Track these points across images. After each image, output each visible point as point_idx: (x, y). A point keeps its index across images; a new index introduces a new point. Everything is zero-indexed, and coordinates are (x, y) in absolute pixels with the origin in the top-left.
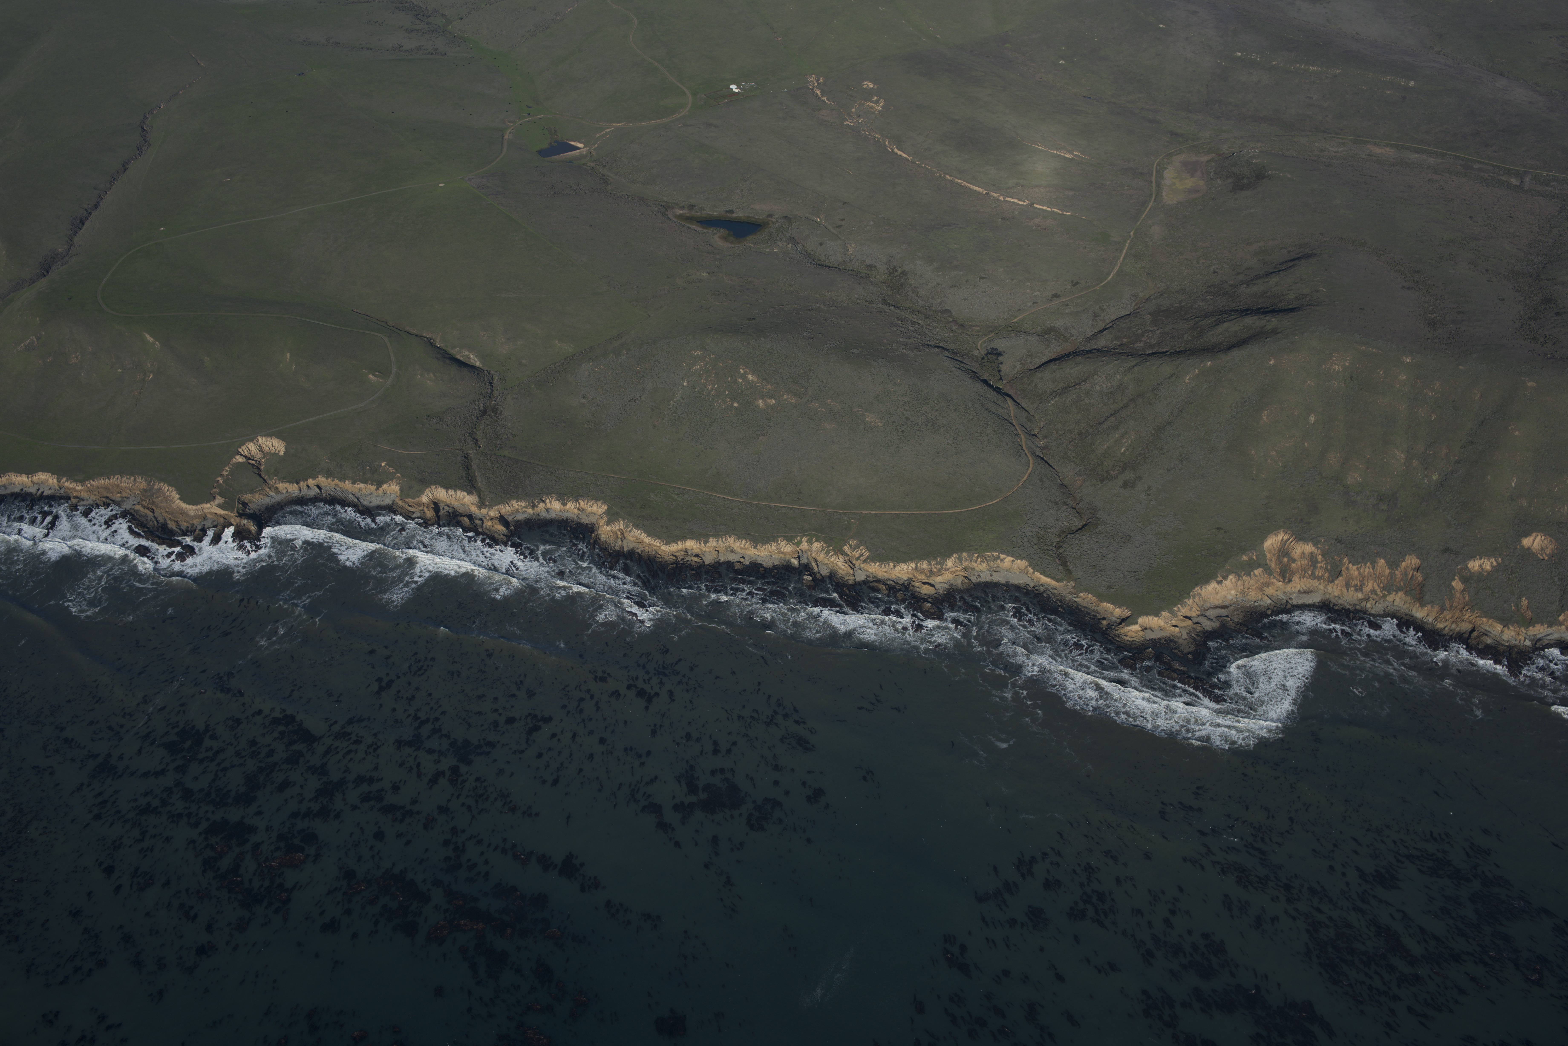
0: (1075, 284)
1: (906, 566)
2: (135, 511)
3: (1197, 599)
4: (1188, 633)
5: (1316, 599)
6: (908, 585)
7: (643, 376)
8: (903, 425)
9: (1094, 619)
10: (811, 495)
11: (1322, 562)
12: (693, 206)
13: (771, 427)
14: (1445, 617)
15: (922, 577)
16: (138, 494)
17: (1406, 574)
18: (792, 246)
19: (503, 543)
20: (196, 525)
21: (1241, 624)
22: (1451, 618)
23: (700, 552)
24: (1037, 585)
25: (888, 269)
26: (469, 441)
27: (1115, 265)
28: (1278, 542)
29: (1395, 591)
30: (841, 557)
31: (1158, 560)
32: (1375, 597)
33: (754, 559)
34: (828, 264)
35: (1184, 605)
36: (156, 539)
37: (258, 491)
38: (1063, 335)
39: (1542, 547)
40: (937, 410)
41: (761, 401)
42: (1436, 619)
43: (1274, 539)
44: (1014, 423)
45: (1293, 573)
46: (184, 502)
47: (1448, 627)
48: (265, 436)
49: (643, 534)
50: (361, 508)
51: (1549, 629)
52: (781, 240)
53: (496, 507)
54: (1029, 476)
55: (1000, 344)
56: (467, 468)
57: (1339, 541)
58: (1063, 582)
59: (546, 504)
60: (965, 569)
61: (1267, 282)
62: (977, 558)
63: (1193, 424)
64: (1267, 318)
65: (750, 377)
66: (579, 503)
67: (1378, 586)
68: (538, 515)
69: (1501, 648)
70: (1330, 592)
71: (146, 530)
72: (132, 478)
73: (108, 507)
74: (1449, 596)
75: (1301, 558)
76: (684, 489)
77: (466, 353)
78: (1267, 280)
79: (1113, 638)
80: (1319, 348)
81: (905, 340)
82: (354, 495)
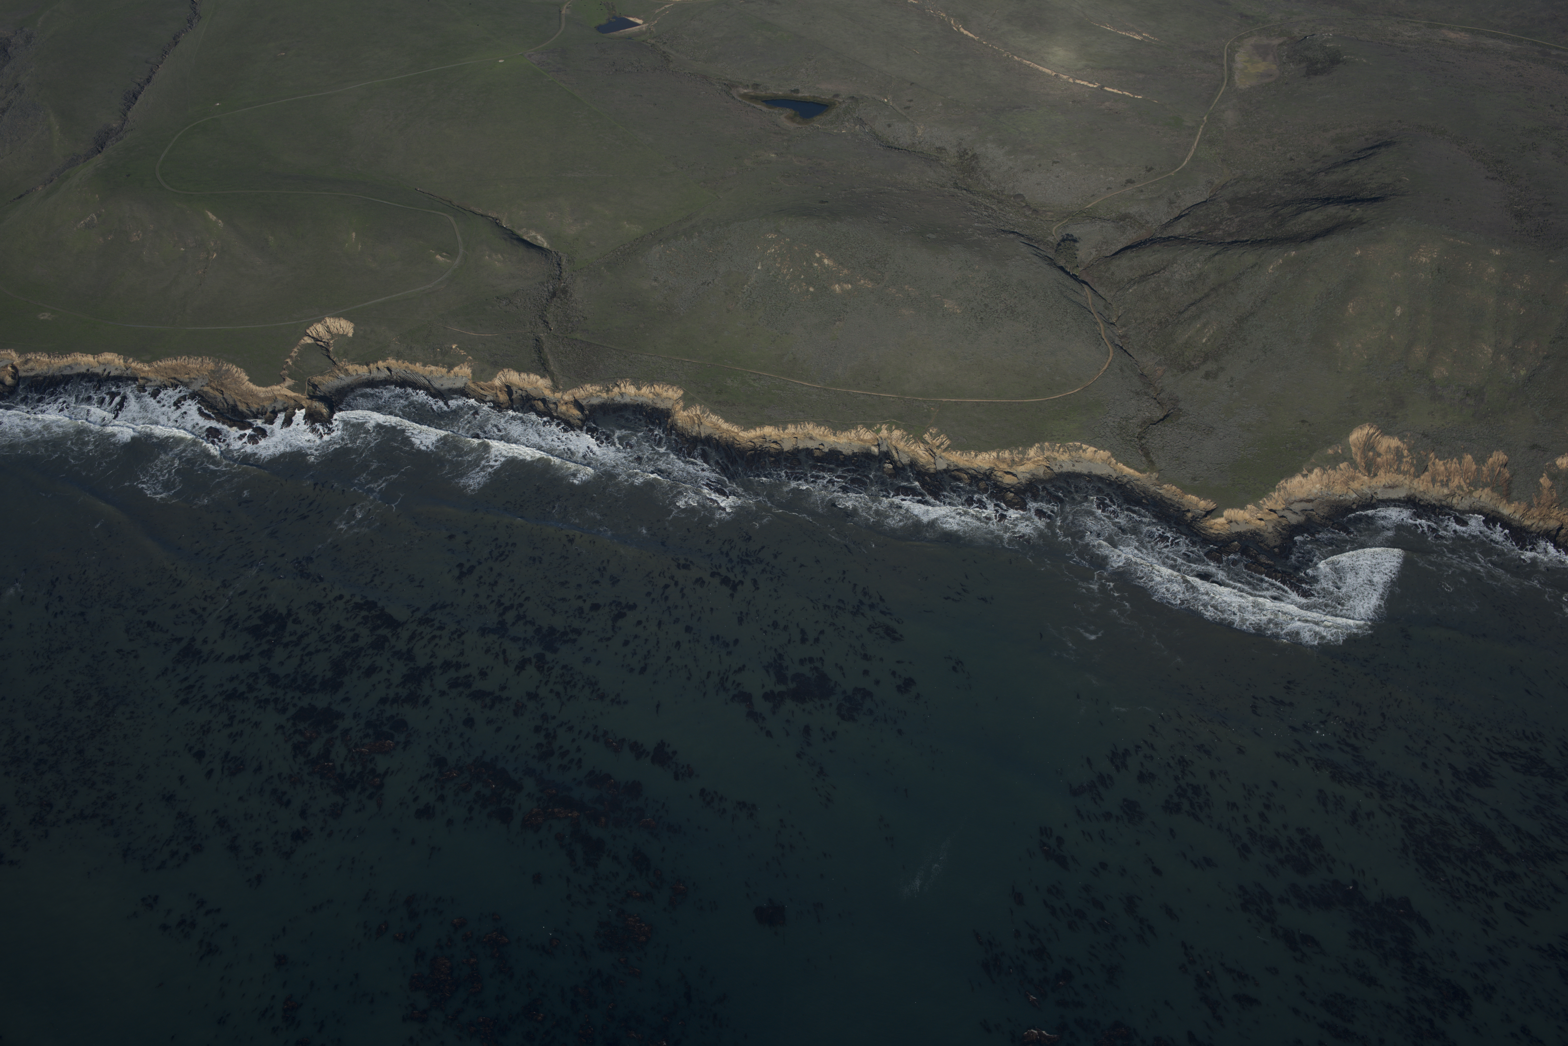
0: (1150, 170)
1: (987, 456)
2: (204, 392)
3: (1282, 493)
4: (1273, 527)
5: (1401, 494)
6: (990, 474)
7: (716, 259)
8: (982, 312)
9: (1178, 511)
10: (889, 382)
11: (1407, 457)
12: (757, 85)
13: (847, 312)
14: (1532, 514)
15: (1004, 467)
16: (206, 375)
17: (1493, 470)
18: (860, 128)
19: (578, 428)
20: (266, 407)
21: (1326, 518)
22: (1539, 515)
23: (779, 439)
24: (1120, 475)
25: (958, 152)
26: (540, 324)
27: (1189, 150)
28: (1363, 436)
29: (1481, 487)
30: (921, 445)
31: (1242, 452)
32: (1461, 493)
33: (833, 446)
34: (897, 146)
35: (1270, 498)
36: (227, 421)
37: (328, 373)
38: (1138, 222)
40: (1016, 297)
41: (837, 286)
42: (1523, 515)
43: (1360, 433)
44: (1092, 311)
45: (1378, 468)
46: (254, 384)
47: (1536, 524)
48: (333, 317)
49: (721, 420)
50: (433, 391)
52: (848, 121)
53: (570, 391)
54: (1109, 365)
55: (1075, 231)
56: (539, 351)
57: (1425, 435)
58: (1146, 473)
59: (620, 389)
60: (1047, 459)
61: (1346, 170)
62: (1060, 447)
63: (1276, 315)
64: (1351, 207)
65: (826, 261)
66: (654, 388)
67: (1465, 482)
70: (1416, 487)
71: (216, 411)
72: (200, 359)
73: (176, 388)
74: (1536, 493)
75: (1386, 452)
76: (760, 375)
77: (533, 234)
78: (1346, 168)
79: (1198, 531)
80: (1406, 240)
81: (980, 225)
82: (425, 378)
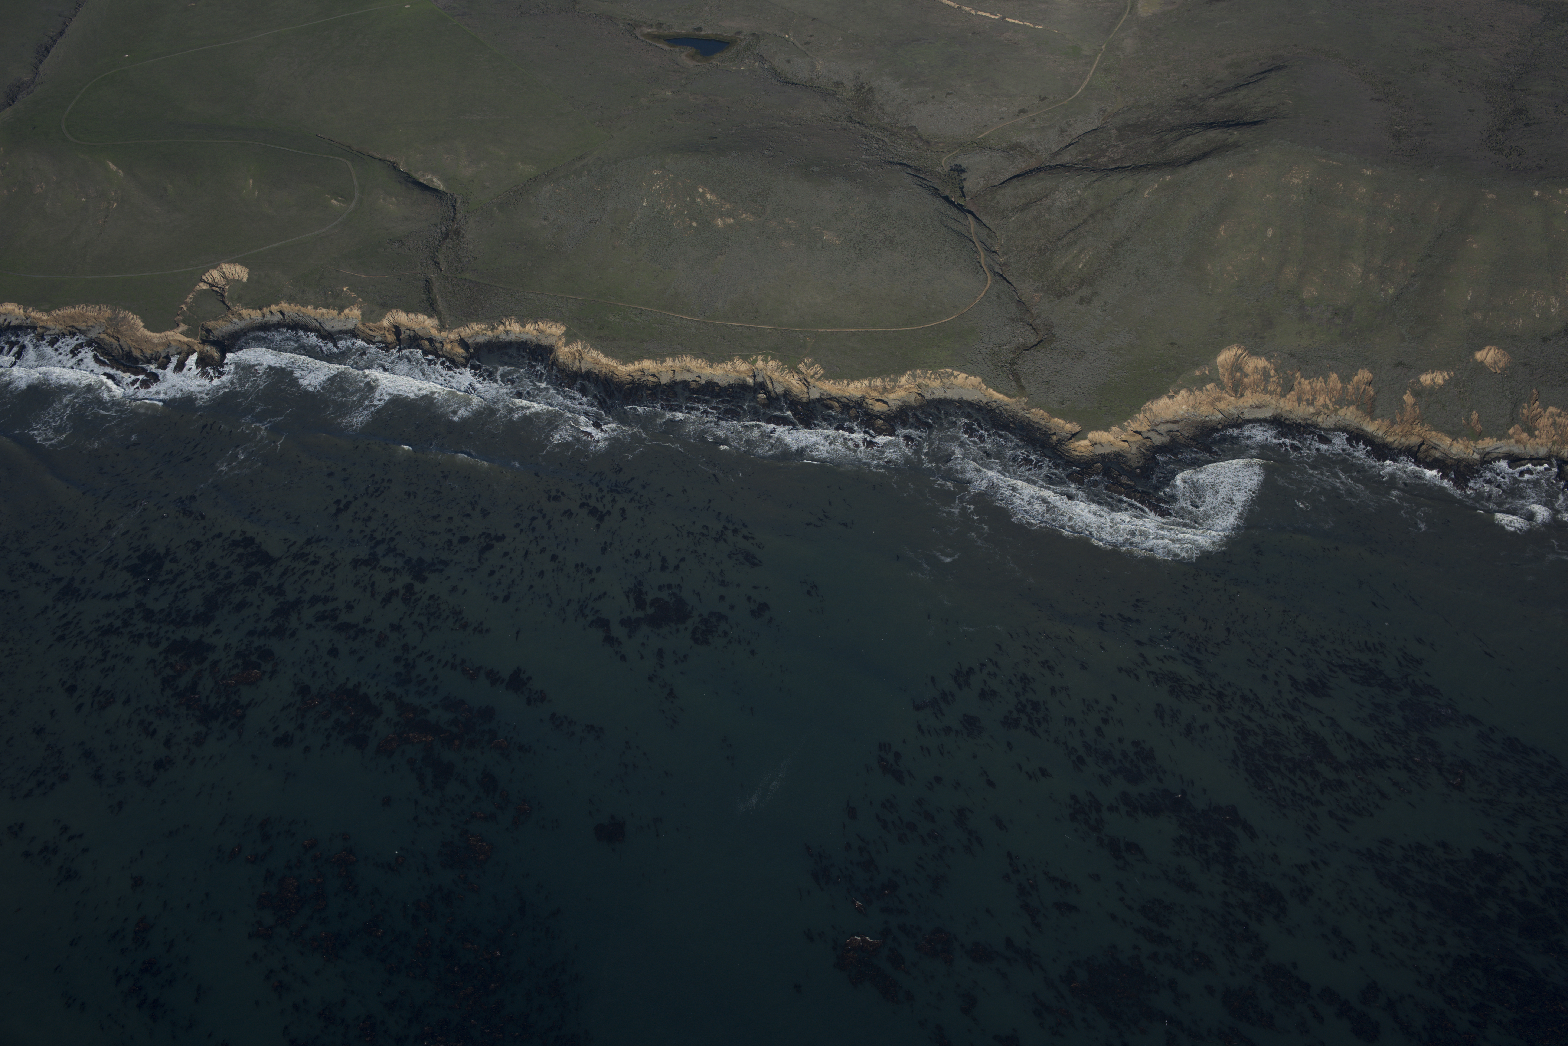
0: (1043, 99)
1: (859, 384)
2: (101, 340)
3: (1148, 414)
4: (1137, 448)
5: (1267, 413)
6: (862, 402)
7: (604, 197)
8: (861, 243)
9: (1044, 434)
10: (768, 314)
11: (1274, 376)
12: (661, 24)
13: (729, 246)
14: (1395, 431)
15: (875, 394)
16: (104, 323)
17: (1358, 388)
18: (759, 64)
19: (462, 366)
20: (160, 352)
21: (1191, 439)
22: (1401, 432)
23: (656, 372)
24: (990, 400)
25: (855, 86)
26: (431, 265)
27: (1084, 79)
28: (1231, 357)
29: (1346, 405)
30: (795, 375)
31: (1111, 376)
32: (1327, 411)
33: (710, 378)
34: (795, 82)
35: (1135, 420)
36: (121, 367)
37: (222, 317)
38: (1028, 151)
39: (1495, 361)
40: (895, 227)
41: (719, 220)
42: (1386, 433)
43: (1228, 354)
44: (974, 240)
45: (1245, 388)
46: (148, 330)
47: (1398, 440)
48: (229, 262)
49: (601, 355)
50: (323, 333)
51: (1498, 442)
52: (748, 57)
53: (456, 330)
54: (986, 293)
55: (964, 161)
56: (428, 291)
57: (1292, 355)
58: (1015, 398)
59: (505, 326)
60: (919, 386)
61: (1235, 95)
62: (931, 374)
63: (1150, 239)
64: (1229, 131)
65: (709, 196)
66: (538, 325)
67: (1330, 400)
68: (498, 337)
69: (1449, 462)
70: (1282, 407)
71: (111, 358)
72: (98, 307)
73: (74, 336)
74: (1400, 410)
75: (1254, 372)
76: (642, 310)
77: (430, 176)
78: (1234, 93)
79: (1062, 453)
80: (1278, 161)
81: (868, 157)
82: (316, 320)
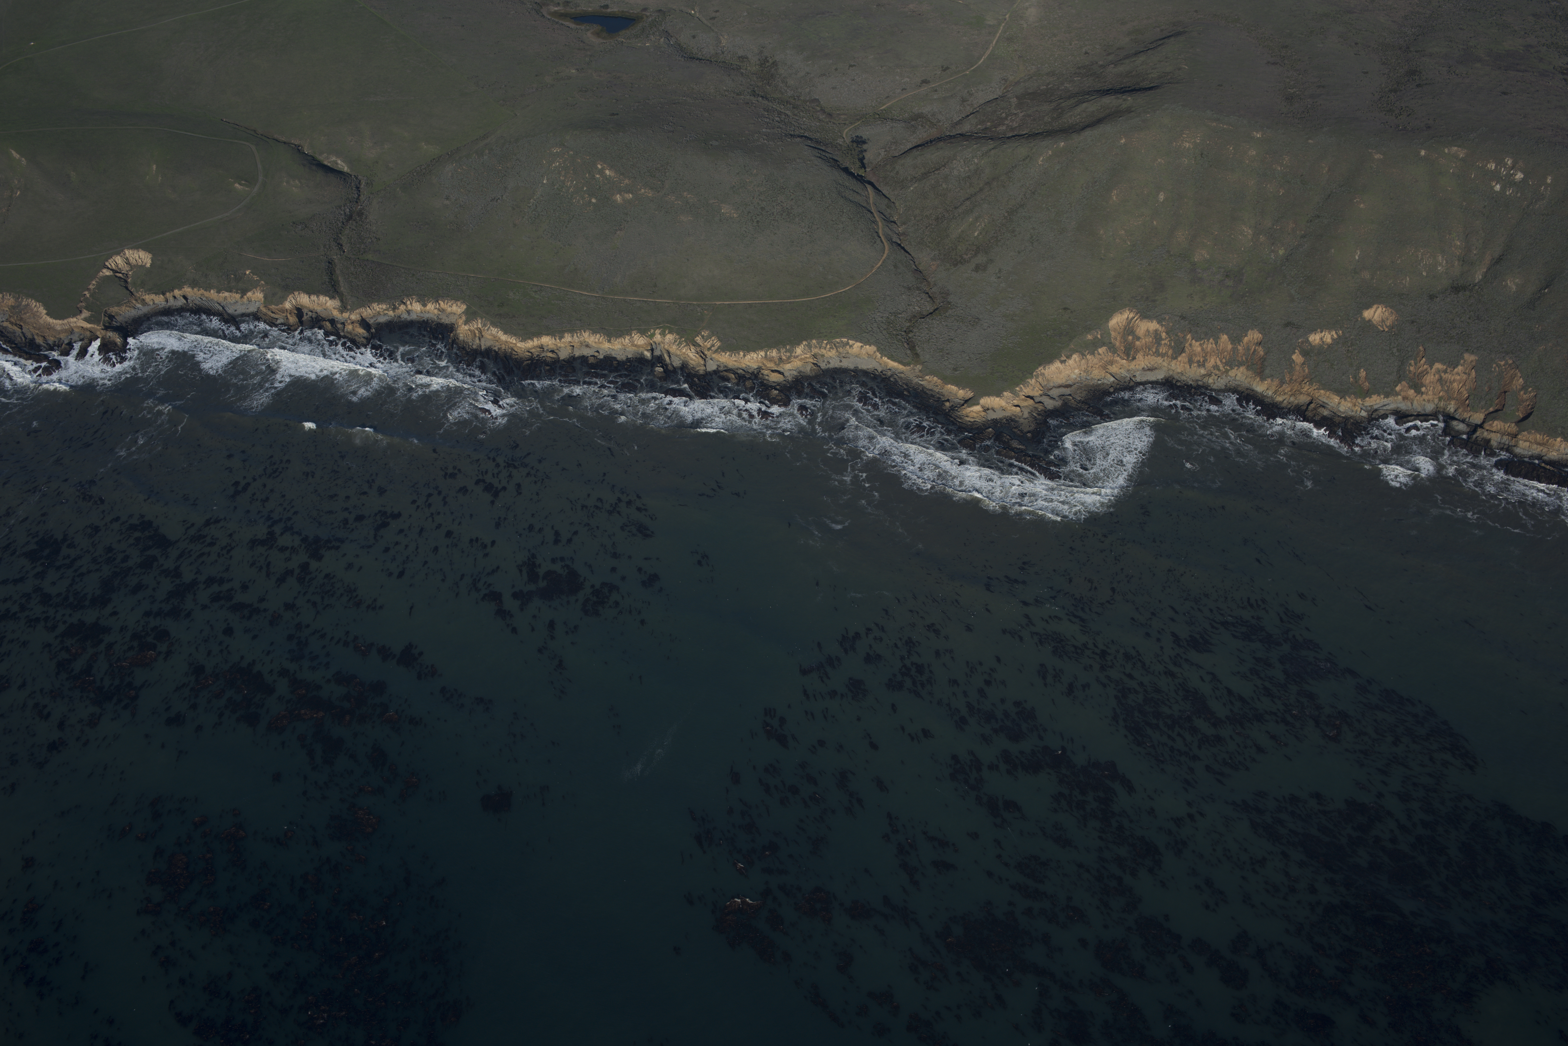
0: (945, 69)
1: (755, 355)
2: (3, 328)
3: (1040, 379)
4: (1029, 413)
5: (1159, 376)
6: (758, 373)
7: (505, 175)
8: (758, 215)
9: (938, 401)
10: (666, 288)
11: (1166, 339)
12: (568, 2)
13: (628, 221)
14: (1284, 391)
15: (771, 365)
16: (7, 311)
17: (1248, 349)
18: (664, 40)
19: (363, 346)
20: (63, 339)
21: (1083, 402)
22: (1290, 391)
23: (555, 348)
24: (885, 369)
25: (759, 60)
26: (334, 247)
27: (987, 48)
28: (1123, 321)
29: (1237, 366)
30: (692, 347)
31: (1004, 342)
32: (1217, 372)
33: (608, 353)
34: (700, 57)
35: (1026, 384)
36: (23, 354)
37: (125, 303)
38: (929, 121)
39: (1382, 319)
40: (792, 199)
41: (618, 196)
42: (1275, 392)
43: (1120, 318)
44: (873, 211)
45: (1137, 351)
46: (51, 317)
47: (1287, 400)
48: (132, 248)
49: (500, 332)
50: (226, 316)
51: (1386, 400)
52: (653, 34)
53: (358, 311)
54: (883, 262)
55: (865, 132)
56: (331, 273)
57: (1183, 318)
58: (910, 366)
59: (407, 306)
60: (815, 356)
61: (1134, 61)
62: (826, 344)
63: (1044, 205)
64: (1124, 97)
65: (607, 172)
66: (439, 304)
67: (1221, 361)
68: (399, 317)
69: (1337, 420)
70: (1174, 369)
71: (14, 346)
74: (1289, 370)
75: (1145, 335)
76: (542, 286)
77: (334, 159)
78: (1133, 60)
79: (955, 419)
80: (1170, 126)
81: (768, 130)
82: (219, 304)
